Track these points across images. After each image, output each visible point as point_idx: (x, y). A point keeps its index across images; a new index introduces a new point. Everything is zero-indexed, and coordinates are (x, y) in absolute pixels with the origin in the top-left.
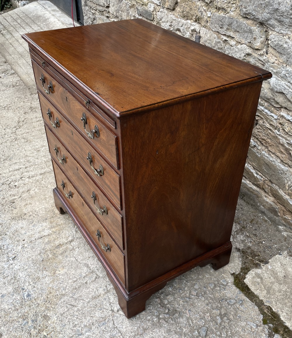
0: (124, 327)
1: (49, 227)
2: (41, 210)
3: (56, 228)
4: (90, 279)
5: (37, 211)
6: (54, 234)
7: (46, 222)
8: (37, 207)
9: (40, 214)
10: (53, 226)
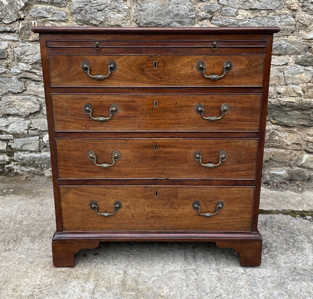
0: (265, 273)
1: (83, 281)
2: (44, 280)
3: (92, 277)
4: (193, 275)
5: (41, 284)
6: (99, 282)
7: (71, 282)
8: (33, 282)
9: (51, 282)
10: (85, 279)
